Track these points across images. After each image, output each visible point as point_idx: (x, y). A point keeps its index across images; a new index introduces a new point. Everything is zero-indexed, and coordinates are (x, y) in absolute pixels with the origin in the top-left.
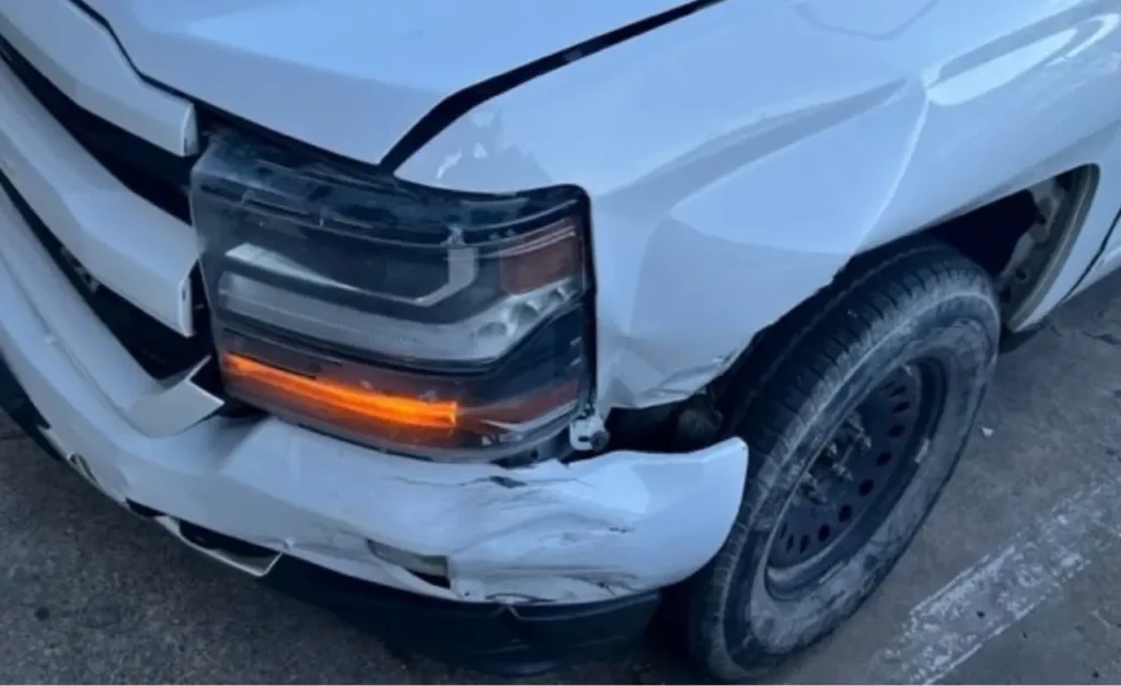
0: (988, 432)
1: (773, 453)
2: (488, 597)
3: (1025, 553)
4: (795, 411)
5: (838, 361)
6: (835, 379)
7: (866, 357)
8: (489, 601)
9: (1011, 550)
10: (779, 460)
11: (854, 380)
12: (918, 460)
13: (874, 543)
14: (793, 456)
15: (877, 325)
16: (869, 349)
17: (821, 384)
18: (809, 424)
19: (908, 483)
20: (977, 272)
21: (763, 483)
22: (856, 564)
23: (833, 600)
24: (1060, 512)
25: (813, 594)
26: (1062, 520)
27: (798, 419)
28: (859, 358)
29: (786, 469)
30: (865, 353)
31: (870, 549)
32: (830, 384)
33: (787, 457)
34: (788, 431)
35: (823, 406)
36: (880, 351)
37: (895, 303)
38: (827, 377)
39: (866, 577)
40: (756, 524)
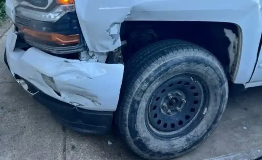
0: (245, 128)
1: (139, 78)
2: (70, 102)
3: (244, 155)
4: (145, 69)
5: (159, 59)
6: (157, 64)
7: (167, 61)
8: (70, 103)
9: (239, 154)
10: (141, 81)
11: (163, 65)
12: (204, 113)
13: (190, 135)
14: (144, 80)
15: (171, 54)
16: (168, 59)
17: (153, 64)
18: (149, 73)
19: (201, 120)
20: (210, 54)
21: (136, 86)
22: (183, 139)
23: (174, 145)
24: (259, 149)
25: (168, 141)
26: (259, 151)
27: (146, 70)
28: (165, 61)
29: (143, 83)
30: (167, 60)
31: (188, 136)
32: (156, 65)
33: (143, 80)
34: (143, 73)
35: (154, 69)
36: (172, 60)
37: (178, 50)
38: (155, 62)
39: (186, 143)
40: (134, 97)
